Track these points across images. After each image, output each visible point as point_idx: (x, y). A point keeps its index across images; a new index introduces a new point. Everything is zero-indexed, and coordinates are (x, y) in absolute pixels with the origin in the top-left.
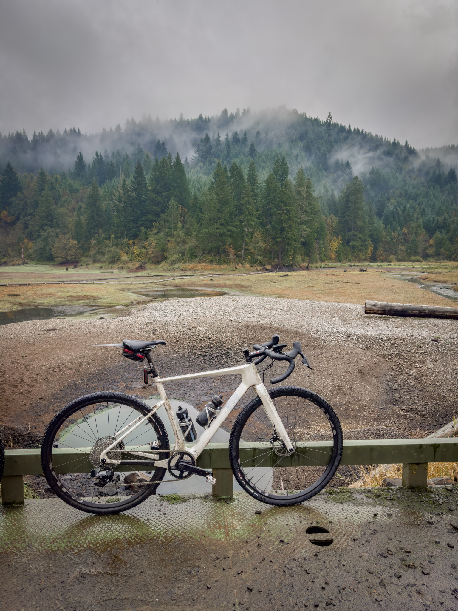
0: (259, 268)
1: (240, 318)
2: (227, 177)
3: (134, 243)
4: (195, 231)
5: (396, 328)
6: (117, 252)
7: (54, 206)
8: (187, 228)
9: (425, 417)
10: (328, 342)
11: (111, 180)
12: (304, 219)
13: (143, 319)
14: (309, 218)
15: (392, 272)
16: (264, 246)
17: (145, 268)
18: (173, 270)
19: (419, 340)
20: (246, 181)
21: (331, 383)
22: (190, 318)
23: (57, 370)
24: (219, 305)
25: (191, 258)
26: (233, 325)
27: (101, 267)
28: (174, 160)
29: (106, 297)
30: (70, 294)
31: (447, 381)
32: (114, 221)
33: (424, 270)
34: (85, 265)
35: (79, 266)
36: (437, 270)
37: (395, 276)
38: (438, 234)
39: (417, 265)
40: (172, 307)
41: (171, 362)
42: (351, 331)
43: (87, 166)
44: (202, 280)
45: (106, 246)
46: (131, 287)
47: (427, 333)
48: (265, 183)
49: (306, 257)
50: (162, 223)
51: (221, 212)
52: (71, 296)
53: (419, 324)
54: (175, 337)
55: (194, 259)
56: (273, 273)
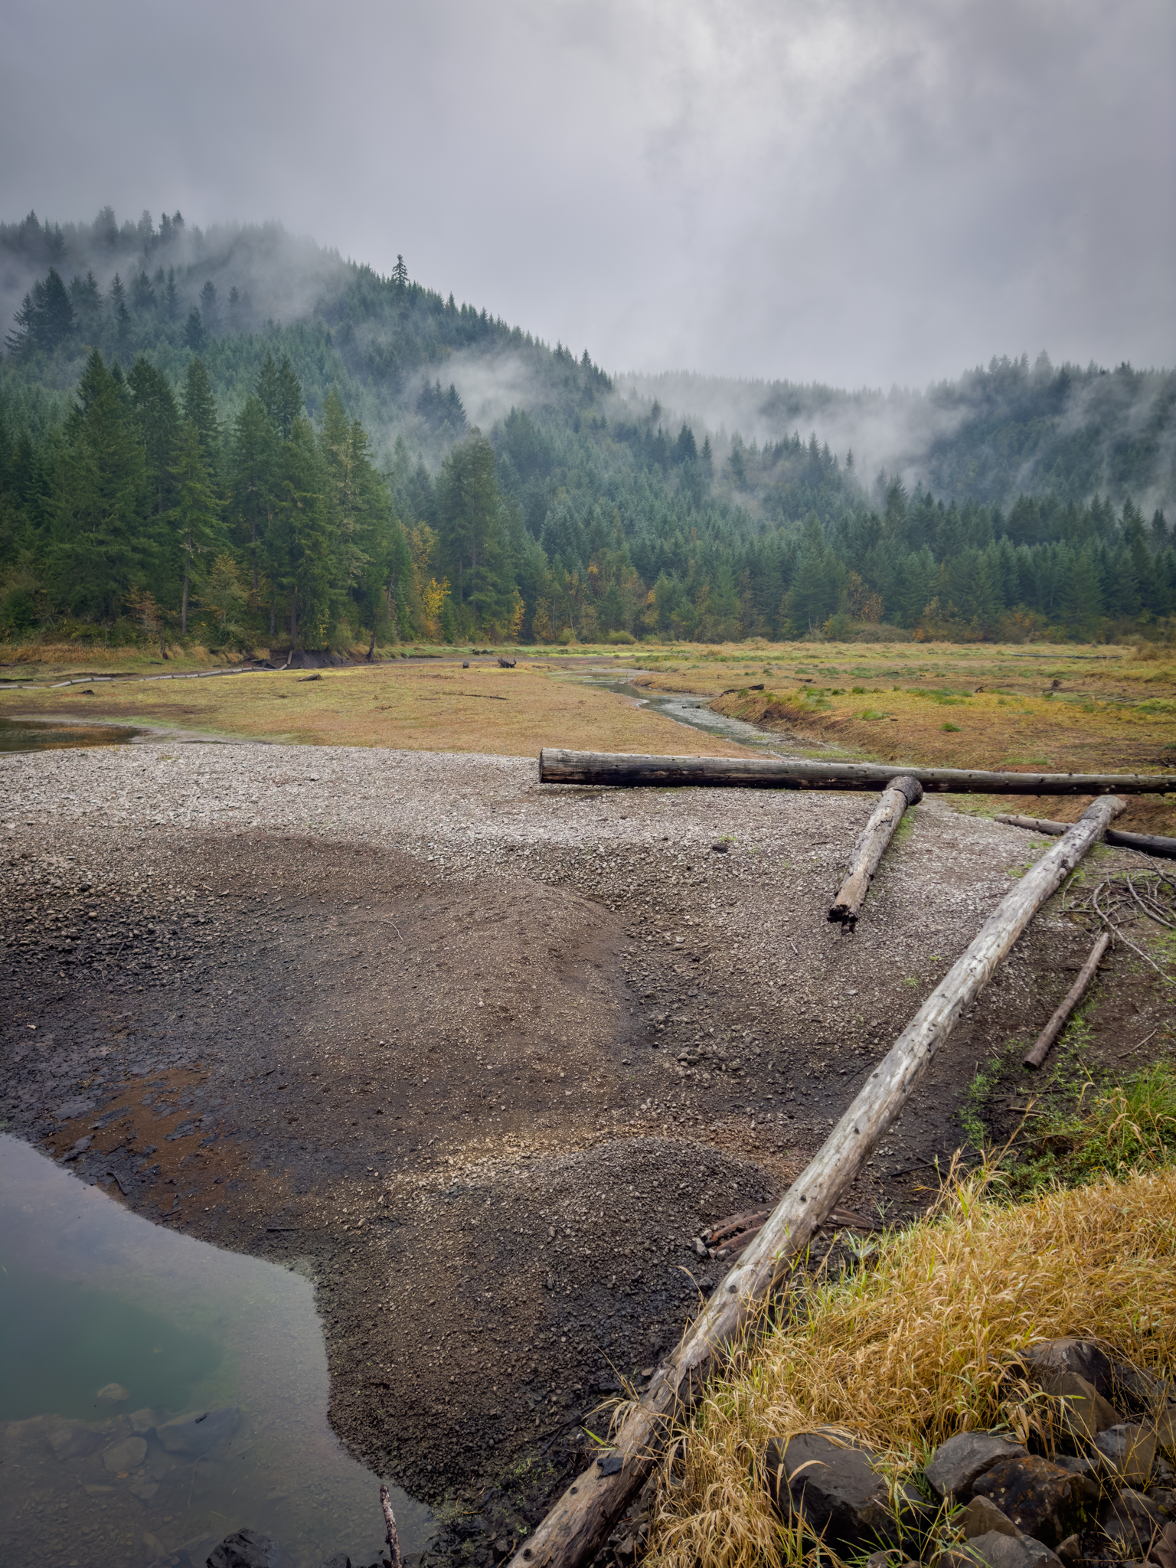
0: (235, 656)
1: (185, 814)
2: (124, 398)
4: (28, 549)
5: (623, 818)
9: (740, 1076)
10: (456, 871)
12: (351, 526)
14: (366, 526)
15: (571, 669)
16: (245, 595)
19: (684, 848)
20: (182, 412)
21: (481, 1004)
24: (113, 774)
25: (20, 626)
26: (164, 840)
31: (773, 960)
33: (641, 663)
36: (668, 664)
37: (580, 678)
38: (663, 580)
39: (624, 652)
42: (514, 834)
44: (58, 694)
47: (697, 828)
48: (237, 422)
49: (363, 629)
51: (110, 495)
53: (674, 804)
55: (30, 631)
56: (276, 671)
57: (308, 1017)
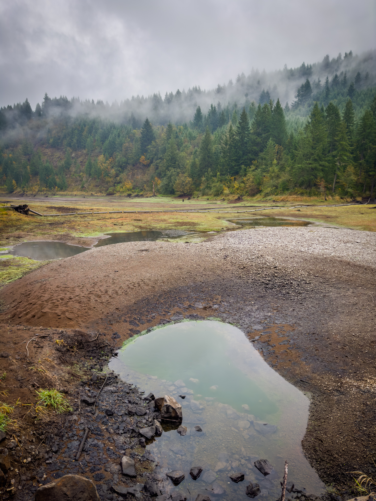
0: (349, 200)
1: (311, 249)
2: (323, 117)
3: (235, 179)
4: (288, 167)
6: (221, 187)
7: (177, 151)
8: (281, 165)
11: (221, 127)
13: (220, 245)
16: (356, 179)
17: (242, 200)
18: (266, 201)
20: (342, 119)
22: (260, 247)
23: (136, 285)
24: (294, 235)
25: (283, 190)
26: (302, 256)
27: (208, 199)
28: (275, 105)
29: (203, 224)
30: (178, 220)
32: (221, 161)
34: (197, 197)
35: (192, 198)
40: (248, 235)
41: (234, 287)
43: (204, 117)
44: (290, 211)
45: (213, 182)
46: (227, 215)
48: (361, 120)
50: (260, 160)
51: (315, 149)
52: (178, 222)
54: (243, 263)
55: (286, 191)
56: (362, 205)
57: (332, 320)
